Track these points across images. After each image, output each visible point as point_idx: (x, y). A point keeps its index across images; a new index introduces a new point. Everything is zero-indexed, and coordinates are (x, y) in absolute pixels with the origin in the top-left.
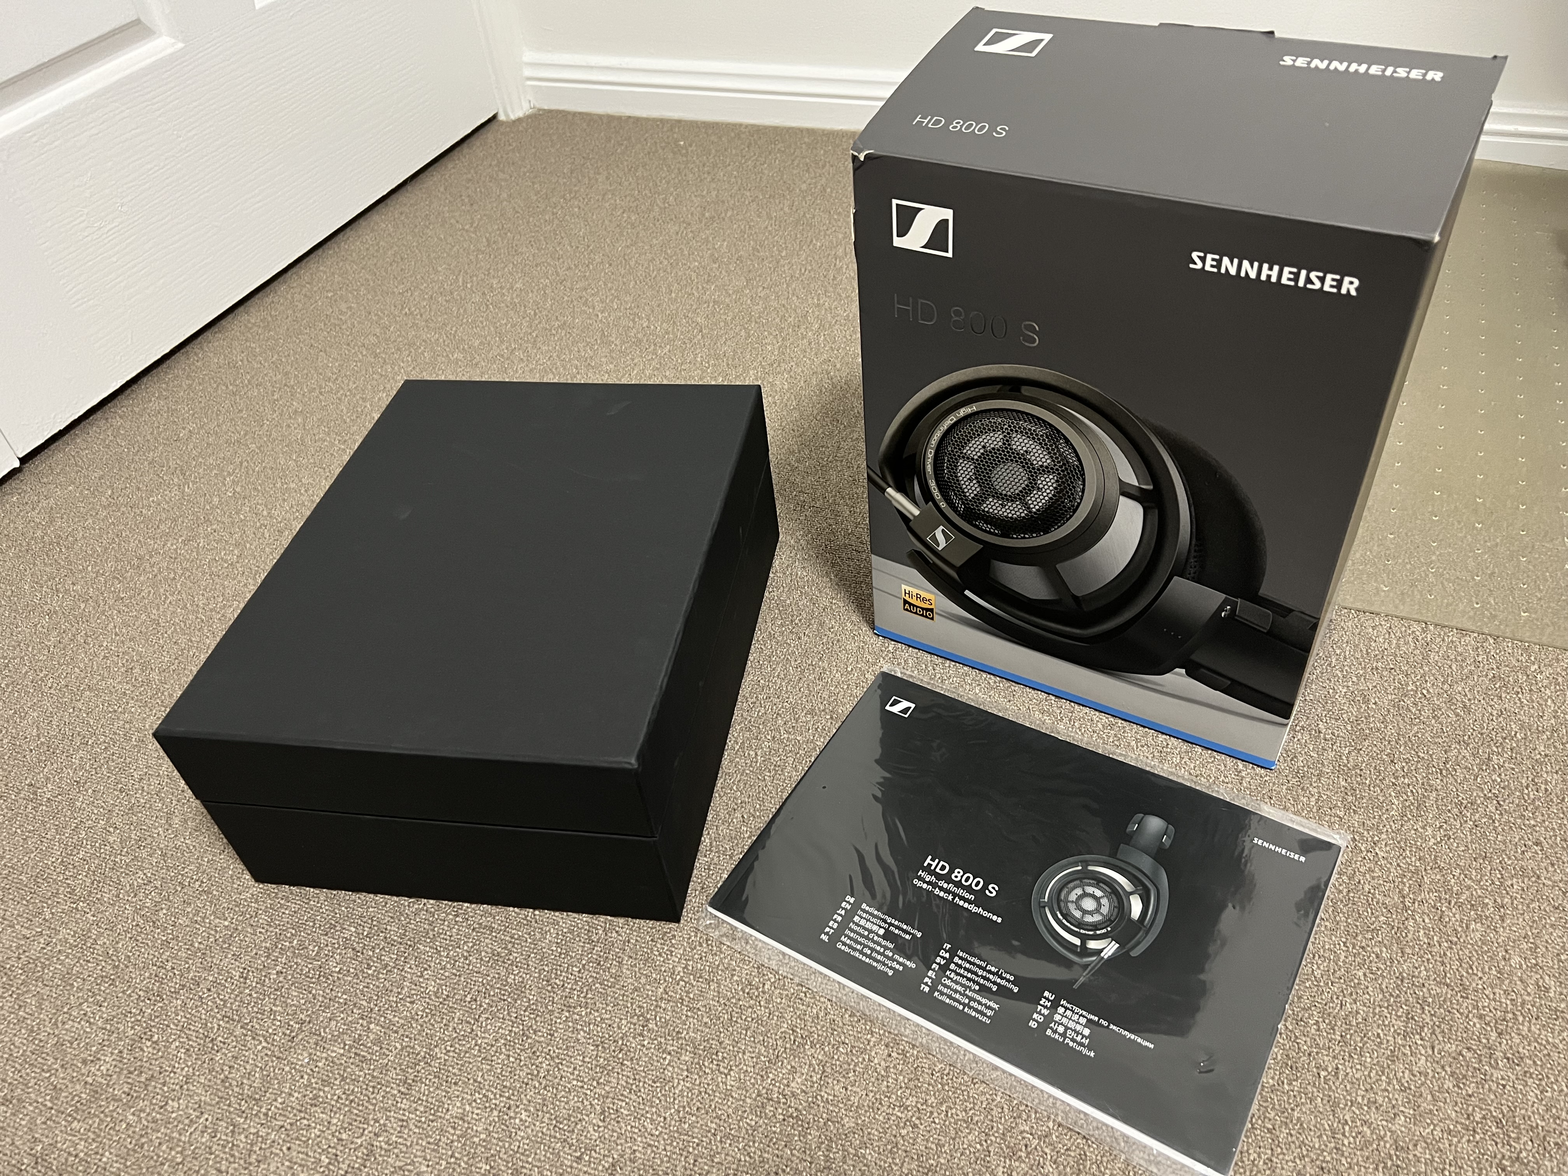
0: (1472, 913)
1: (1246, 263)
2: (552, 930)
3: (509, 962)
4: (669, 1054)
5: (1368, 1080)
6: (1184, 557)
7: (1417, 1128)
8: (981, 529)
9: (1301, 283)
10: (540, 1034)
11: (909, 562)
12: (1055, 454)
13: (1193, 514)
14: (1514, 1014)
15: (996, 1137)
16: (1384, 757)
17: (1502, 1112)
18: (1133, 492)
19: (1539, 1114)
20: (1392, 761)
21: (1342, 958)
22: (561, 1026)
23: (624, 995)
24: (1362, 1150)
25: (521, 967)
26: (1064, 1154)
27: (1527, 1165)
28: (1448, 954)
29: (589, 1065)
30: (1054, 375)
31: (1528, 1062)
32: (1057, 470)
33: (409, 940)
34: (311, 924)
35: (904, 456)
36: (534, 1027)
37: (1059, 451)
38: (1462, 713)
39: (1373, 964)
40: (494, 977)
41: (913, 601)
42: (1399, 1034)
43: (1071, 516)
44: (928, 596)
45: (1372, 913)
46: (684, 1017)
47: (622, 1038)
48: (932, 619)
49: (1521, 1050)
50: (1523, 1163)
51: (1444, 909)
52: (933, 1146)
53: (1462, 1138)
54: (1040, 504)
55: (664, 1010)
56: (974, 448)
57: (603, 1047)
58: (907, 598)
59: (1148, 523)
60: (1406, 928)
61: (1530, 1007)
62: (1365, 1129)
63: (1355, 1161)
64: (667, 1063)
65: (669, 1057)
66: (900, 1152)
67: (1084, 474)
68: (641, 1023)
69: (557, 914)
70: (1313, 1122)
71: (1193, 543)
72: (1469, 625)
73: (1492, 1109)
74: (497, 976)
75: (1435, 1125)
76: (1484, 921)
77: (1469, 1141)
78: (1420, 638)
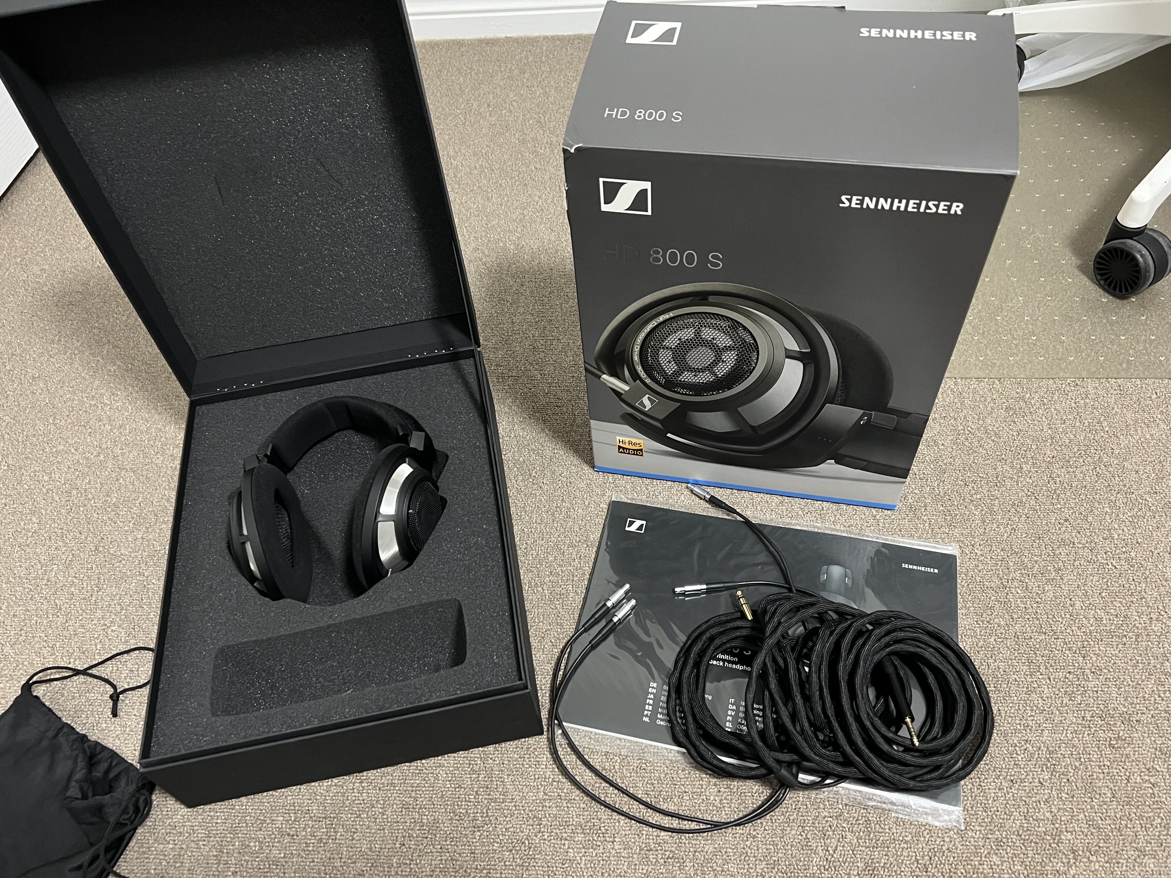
0: (1044, 578)
1: (882, 200)
2: (441, 772)
3: (419, 806)
4: (566, 840)
5: (1019, 712)
6: (833, 392)
7: (1057, 735)
8: (679, 393)
9: (922, 210)
10: (465, 855)
11: (621, 421)
12: (735, 337)
13: (840, 363)
14: (1088, 641)
15: (809, 827)
16: (960, 482)
17: (1101, 710)
18: (795, 355)
19: (1122, 704)
20: (965, 484)
21: (978, 631)
22: (478, 844)
23: (515, 806)
24: (1030, 760)
25: (429, 808)
26: (856, 824)
27: (1125, 740)
28: (1038, 611)
29: (511, 867)
30: (735, 286)
31: (1106, 671)
32: (737, 347)
33: (331, 813)
34: (244, 825)
35: (615, 353)
36: (458, 851)
37: (738, 335)
38: (996, 439)
39: (998, 631)
40: (411, 822)
41: (627, 446)
42: (1027, 675)
43: (748, 376)
44: (638, 441)
45: (987, 596)
46: (566, 809)
47: (527, 839)
48: (642, 455)
49: (1099, 665)
50: (1122, 740)
51: (1027, 581)
52: (771, 847)
53: (1084, 733)
54: (725, 371)
55: (549, 807)
56: (672, 341)
57: (516, 850)
58: (621, 445)
59: (807, 373)
60: (1009, 601)
61: (1095, 634)
62: (1028, 745)
63: (1029, 769)
64: (567, 847)
65: (566, 842)
66: (751, 859)
67: (758, 348)
68: (536, 823)
69: (440, 758)
70: (997, 752)
71: (840, 381)
72: (981, 374)
73: (1095, 709)
74: (413, 820)
75: (1067, 730)
76: (1052, 583)
77: (1088, 734)
78: (955, 390)
